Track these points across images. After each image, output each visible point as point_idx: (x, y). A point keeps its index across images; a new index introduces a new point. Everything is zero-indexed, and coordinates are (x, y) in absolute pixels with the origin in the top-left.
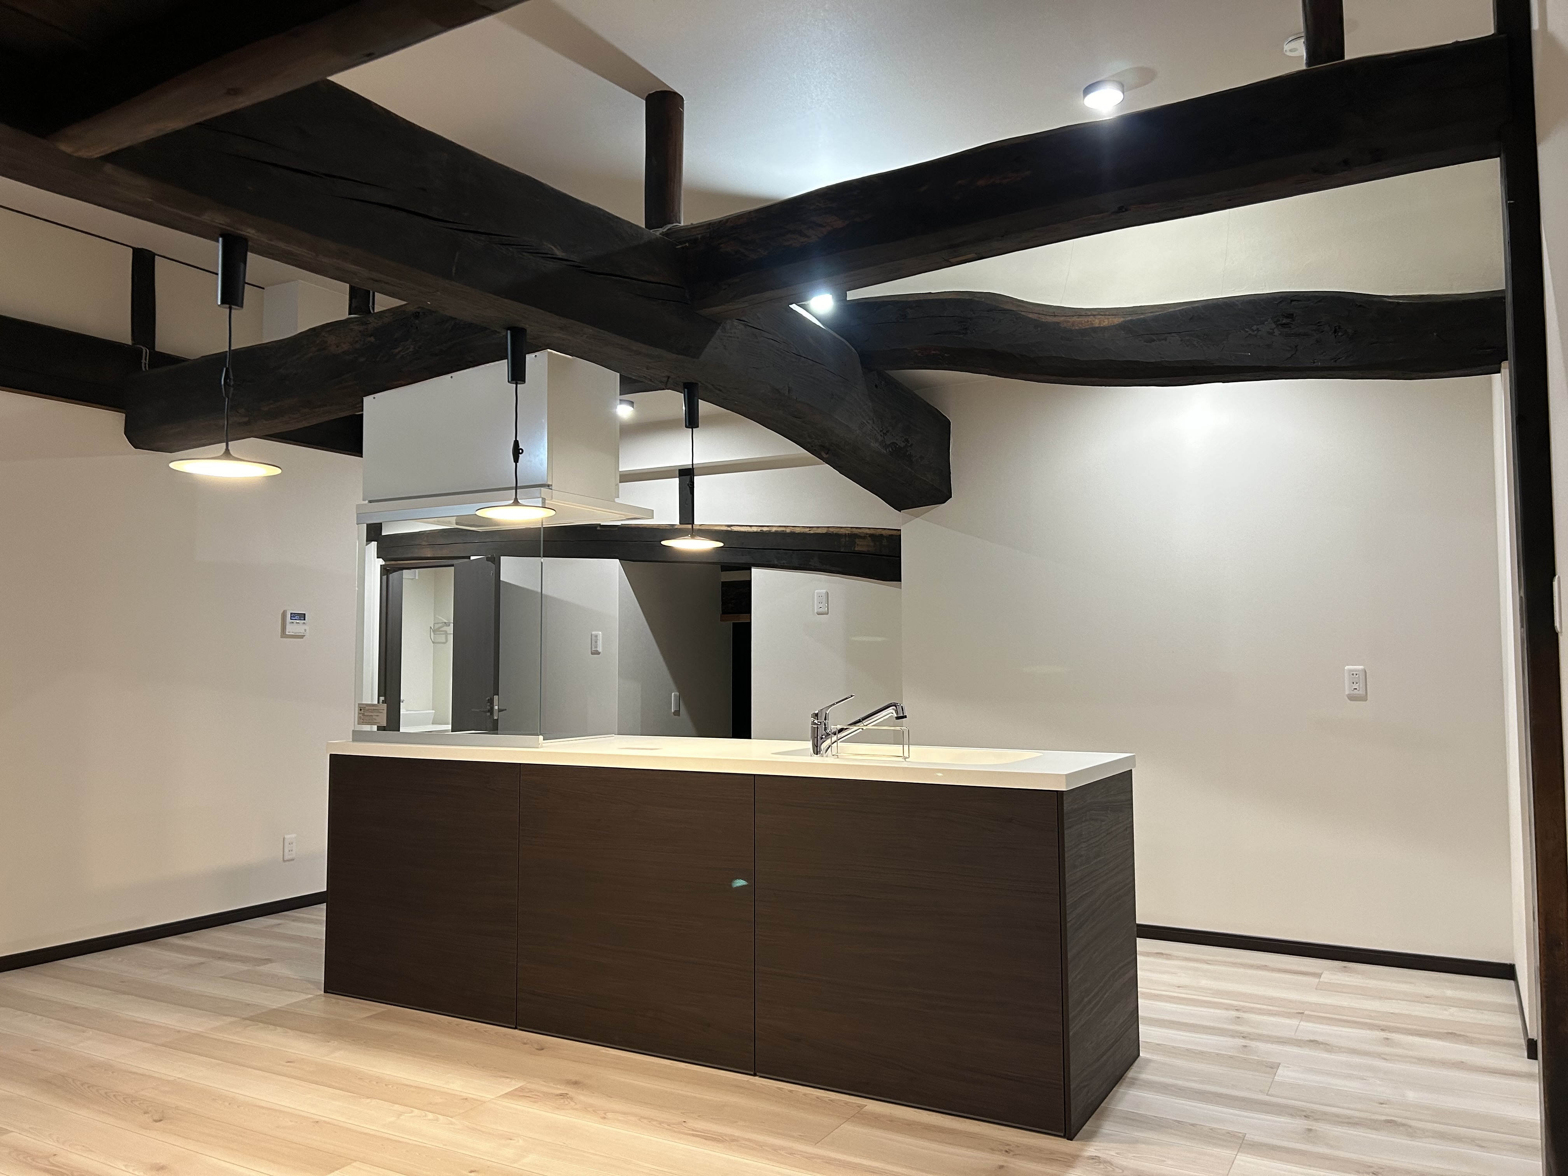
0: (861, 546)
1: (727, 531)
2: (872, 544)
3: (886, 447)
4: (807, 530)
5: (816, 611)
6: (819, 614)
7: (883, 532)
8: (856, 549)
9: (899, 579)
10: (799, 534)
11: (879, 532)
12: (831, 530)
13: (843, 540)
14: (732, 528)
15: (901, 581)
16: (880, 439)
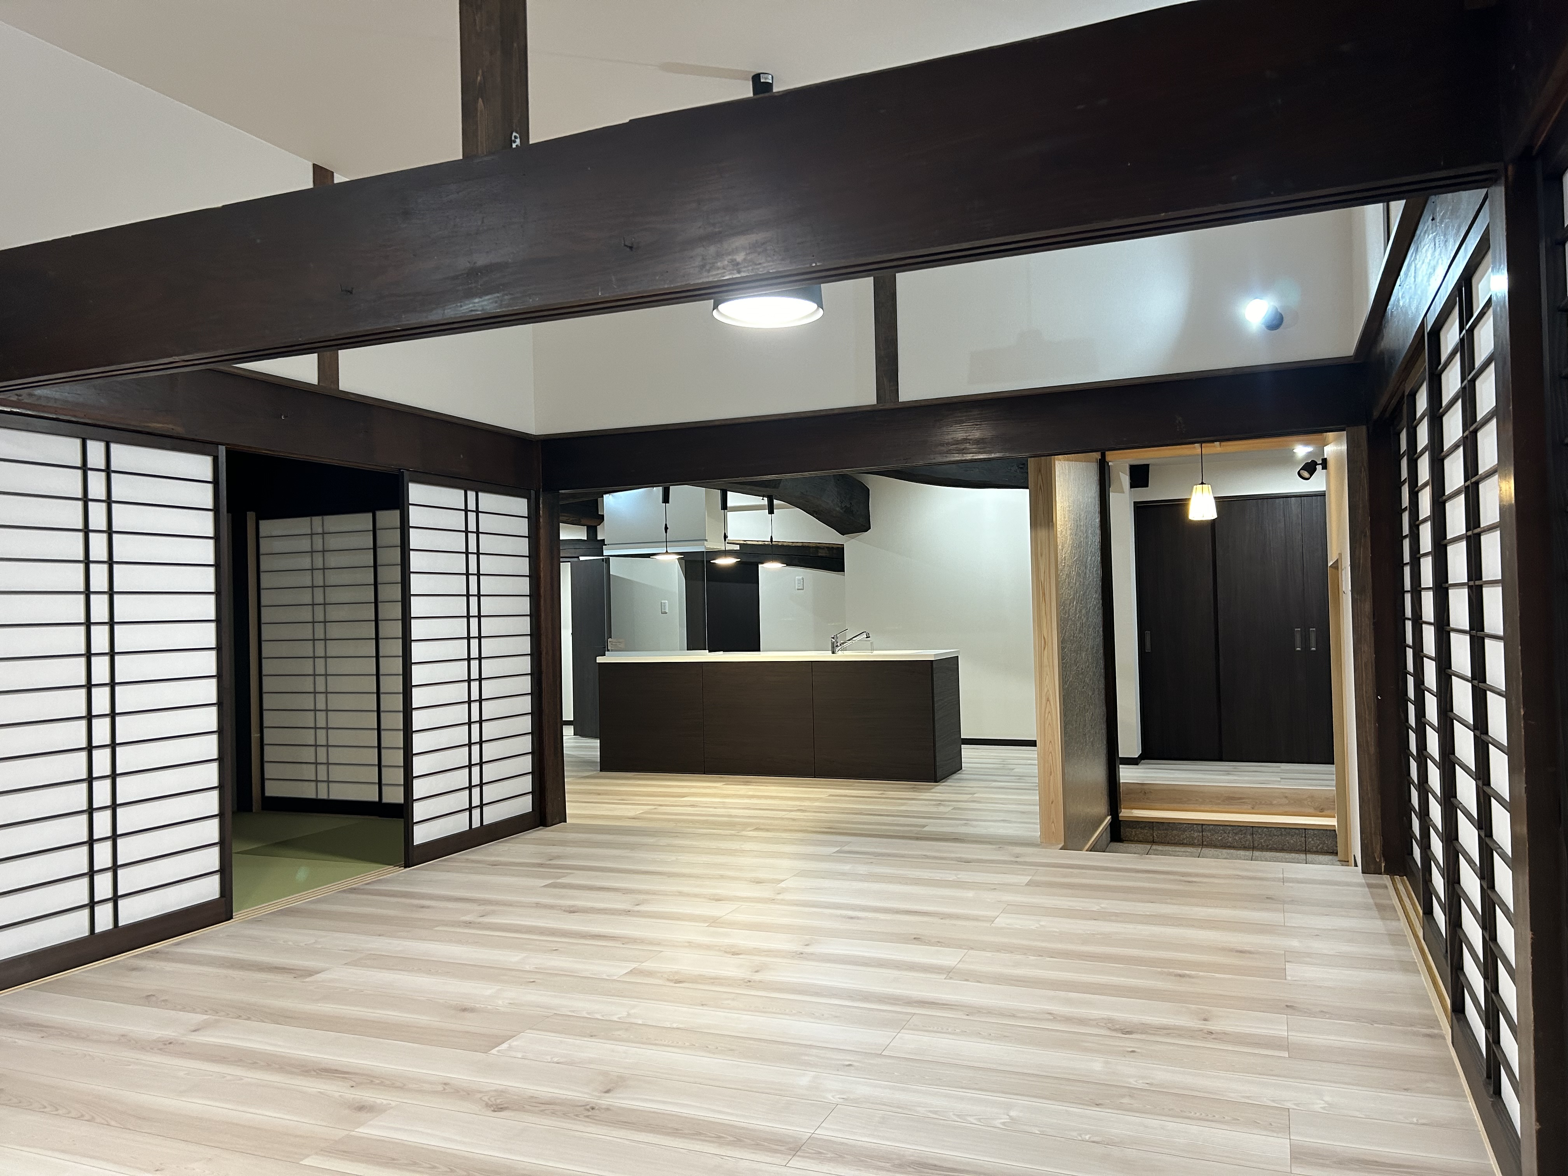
0: (822, 553)
1: (744, 544)
2: (828, 552)
3: (842, 508)
4: (790, 544)
5: (797, 588)
6: (798, 590)
7: (834, 546)
8: (819, 555)
9: (843, 571)
10: (786, 546)
11: (831, 546)
12: (805, 544)
13: (811, 550)
14: (747, 542)
15: (844, 571)
16: (840, 505)
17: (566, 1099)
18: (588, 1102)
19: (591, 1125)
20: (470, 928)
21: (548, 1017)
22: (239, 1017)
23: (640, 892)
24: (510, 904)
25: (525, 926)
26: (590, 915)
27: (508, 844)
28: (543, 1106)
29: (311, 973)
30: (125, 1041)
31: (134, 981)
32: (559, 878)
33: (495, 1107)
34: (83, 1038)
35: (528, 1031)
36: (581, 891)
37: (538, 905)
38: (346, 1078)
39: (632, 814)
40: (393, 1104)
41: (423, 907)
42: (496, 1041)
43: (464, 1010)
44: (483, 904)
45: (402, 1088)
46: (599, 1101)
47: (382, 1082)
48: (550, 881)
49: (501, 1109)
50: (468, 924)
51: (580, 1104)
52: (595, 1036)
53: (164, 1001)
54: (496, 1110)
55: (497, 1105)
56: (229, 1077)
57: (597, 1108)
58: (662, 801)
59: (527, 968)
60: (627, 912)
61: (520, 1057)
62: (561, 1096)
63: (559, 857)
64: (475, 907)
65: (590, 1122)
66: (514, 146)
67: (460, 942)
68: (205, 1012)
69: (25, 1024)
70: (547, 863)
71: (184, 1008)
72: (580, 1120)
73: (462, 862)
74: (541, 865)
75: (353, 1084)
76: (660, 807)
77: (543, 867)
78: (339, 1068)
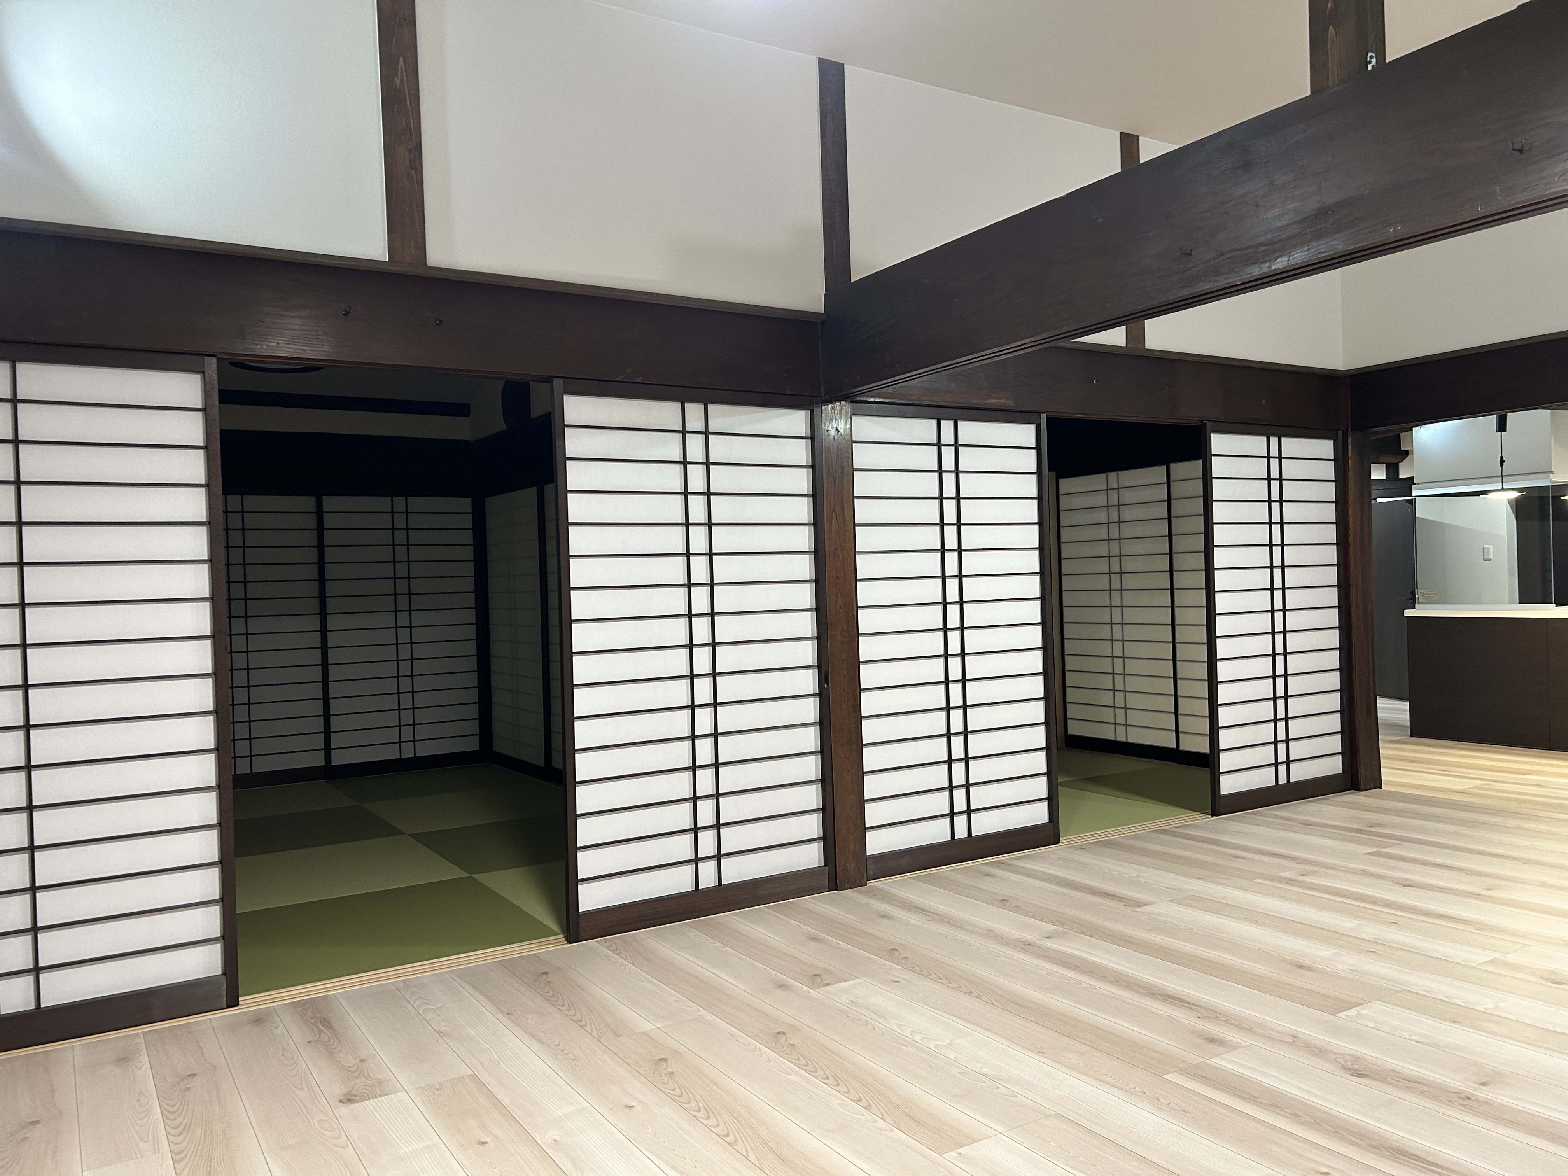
17: (1433, 1081)
18: (1461, 1090)
19: (1468, 1114)
20: (1291, 885)
21: (1398, 992)
22: (1083, 933)
23: (1488, 875)
24: (1333, 867)
25: (1353, 892)
26: (1428, 891)
27: (1319, 805)
28: (1407, 1082)
29: (1139, 904)
30: (991, 934)
31: (987, 884)
32: (1385, 847)
33: (1353, 1071)
34: (959, 927)
35: (1376, 1002)
36: (1411, 864)
37: (1364, 872)
38: (1191, 1008)
39: (1459, 787)
40: (1243, 1044)
41: (1238, 857)
42: (1341, 1005)
43: (1301, 967)
44: (1302, 863)
45: (1249, 1030)
46: (1475, 1093)
47: (1228, 1020)
48: (1375, 850)
49: (1361, 1075)
50: (1289, 881)
51: (1453, 1090)
52: (1459, 1022)
53: (1016, 906)
54: (1355, 1074)
55: (1355, 1070)
56: (1084, 985)
57: (1473, 1098)
58: (1498, 776)
59: (1364, 936)
60: (1477, 896)
61: (1372, 1026)
62: (1429, 1078)
63: (1379, 825)
64: (1294, 865)
65: (1469, 1112)
66: (1370, 68)
67: (1283, 898)
68: (1053, 923)
69: (913, 907)
70: (1367, 829)
71: (1035, 916)
72: (1454, 1107)
73: (1271, 817)
74: (1359, 831)
75: (1200, 1016)
76: (1495, 783)
77: (1362, 834)
78: (1183, 998)
